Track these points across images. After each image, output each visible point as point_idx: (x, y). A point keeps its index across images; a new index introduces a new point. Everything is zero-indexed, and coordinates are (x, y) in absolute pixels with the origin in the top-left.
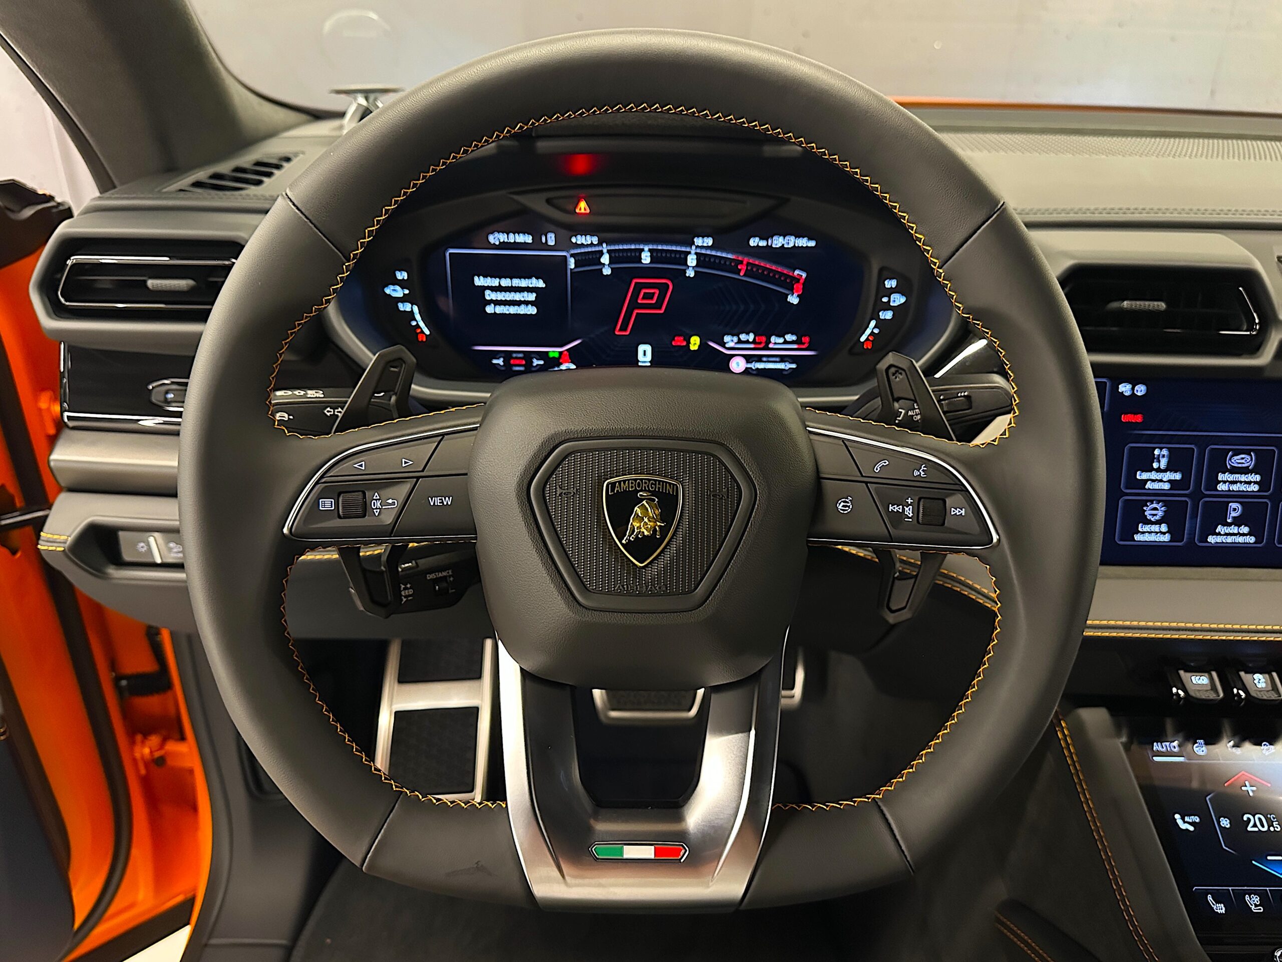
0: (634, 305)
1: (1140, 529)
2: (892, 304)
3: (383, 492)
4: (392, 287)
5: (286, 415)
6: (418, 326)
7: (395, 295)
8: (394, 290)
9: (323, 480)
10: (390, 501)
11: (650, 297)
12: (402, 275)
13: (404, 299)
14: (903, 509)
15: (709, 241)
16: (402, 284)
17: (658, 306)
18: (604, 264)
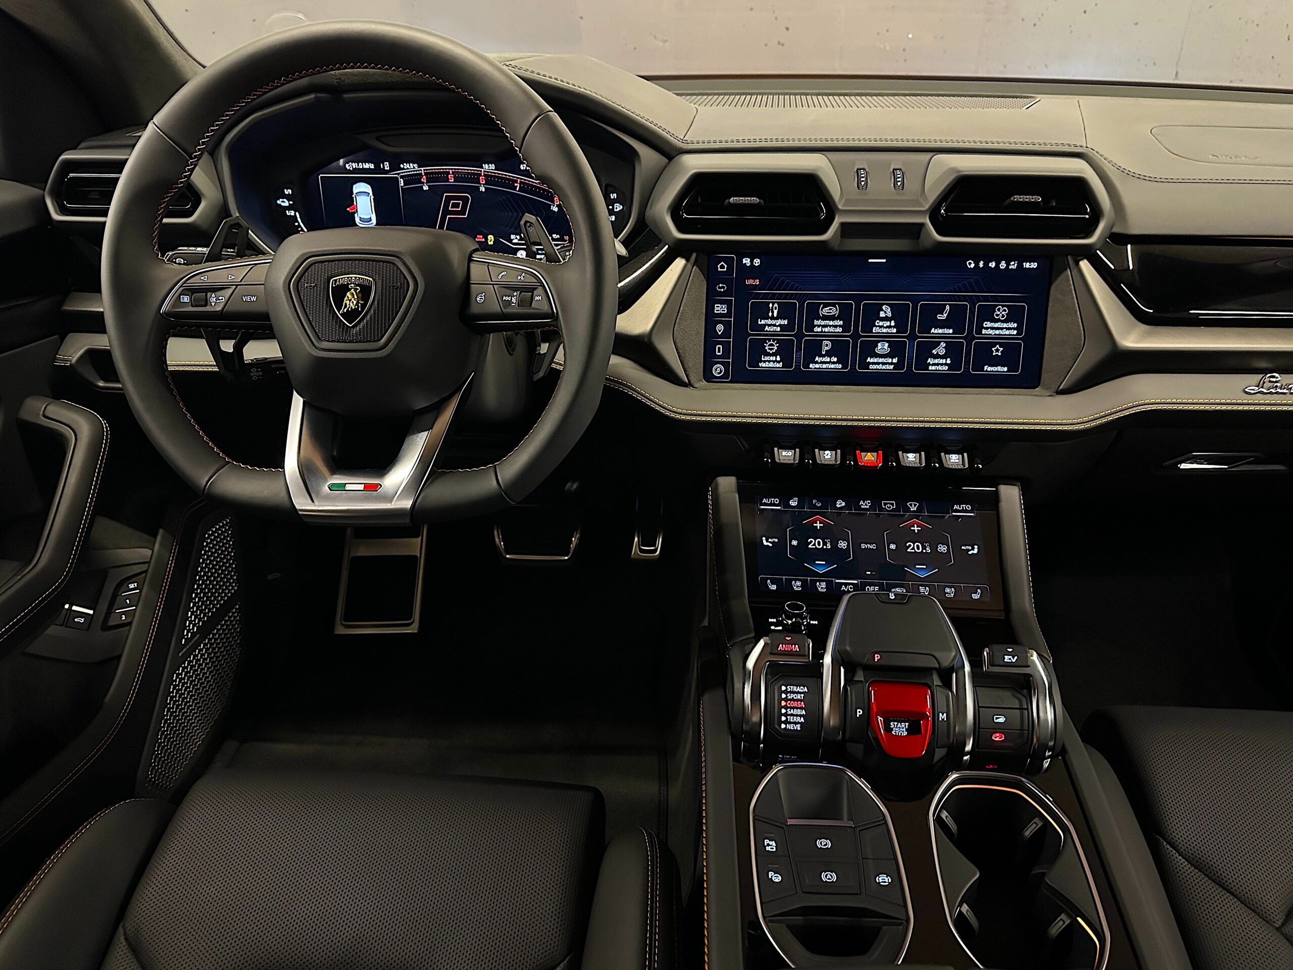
0: (446, 212)
1: (763, 359)
2: (615, 210)
3: (216, 293)
4: (281, 200)
5: (182, 260)
6: (299, 226)
7: (283, 204)
8: (283, 202)
9: (184, 285)
10: (220, 298)
11: (457, 205)
12: (288, 192)
13: (289, 208)
14: (511, 299)
15: (492, 166)
16: (288, 197)
17: (463, 212)
18: (423, 183)
